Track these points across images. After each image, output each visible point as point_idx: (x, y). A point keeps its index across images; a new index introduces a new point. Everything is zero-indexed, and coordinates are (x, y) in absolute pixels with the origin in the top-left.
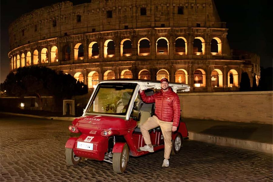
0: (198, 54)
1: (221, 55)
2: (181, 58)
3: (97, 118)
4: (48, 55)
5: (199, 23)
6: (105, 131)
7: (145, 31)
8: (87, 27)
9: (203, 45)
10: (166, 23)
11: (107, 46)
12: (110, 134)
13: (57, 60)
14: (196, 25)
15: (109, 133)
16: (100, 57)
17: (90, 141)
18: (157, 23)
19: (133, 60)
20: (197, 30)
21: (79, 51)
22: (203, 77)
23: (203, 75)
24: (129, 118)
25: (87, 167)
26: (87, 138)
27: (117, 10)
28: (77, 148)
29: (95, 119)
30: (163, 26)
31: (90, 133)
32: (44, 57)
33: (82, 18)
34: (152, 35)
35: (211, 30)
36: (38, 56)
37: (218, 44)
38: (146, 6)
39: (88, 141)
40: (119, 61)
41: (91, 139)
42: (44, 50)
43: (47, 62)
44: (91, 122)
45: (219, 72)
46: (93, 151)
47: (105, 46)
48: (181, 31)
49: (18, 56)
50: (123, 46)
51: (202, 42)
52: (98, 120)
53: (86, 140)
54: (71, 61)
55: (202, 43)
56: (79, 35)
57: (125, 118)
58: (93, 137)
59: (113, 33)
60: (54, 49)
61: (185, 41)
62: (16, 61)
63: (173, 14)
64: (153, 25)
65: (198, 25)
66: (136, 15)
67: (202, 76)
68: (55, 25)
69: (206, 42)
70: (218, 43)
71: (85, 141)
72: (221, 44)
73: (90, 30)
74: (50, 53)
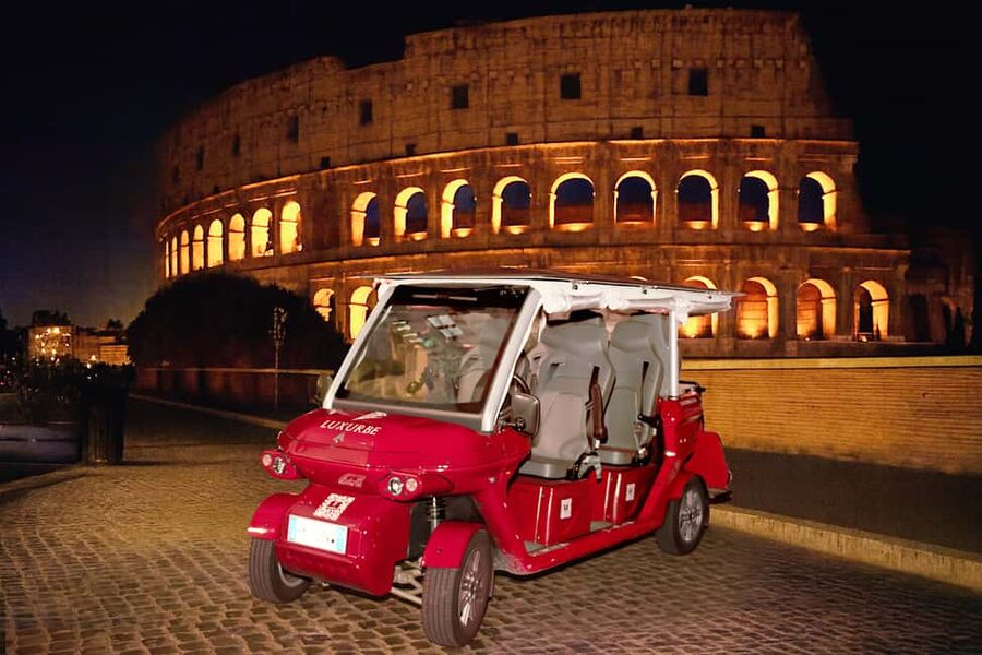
0: (756, 226)
1: (834, 229)
2: (696, 239)
3: (367, 423)
4: (274, 229)
5: (761, 124)
6: (396, 479)
7: (575, 152)
8: (392, 139)
9: (773, 198)
10: (647, 125)
11: (452, 201)
12: (412, 490)
13: (300, 247)
14: (748, 129)
15: (408, 486)
16: (429, 237)
17: (336, 514)
18: (616, 123)
19: (533, 247)
20: (754, 147)
21: (366, 218)
22: (770, 303)
23: (768, 299)
24: (496, 427)
25: (331, 612)
26: (328, 502)
27: (485, 82)
28: (289, 540)
29: (359, 429)
30: (637, 133)
31: (342, 481)
32: (260, 238)
33: (375, 112)
34: (599, 163)
35: (798, 145)
36: (243, 235)
37: (824, 194)
38: (579, 68)
39: (327, 516)
40: (489, 249)
41: (343, 507)
42: (262, 216)
43: (271, 253)
44: (341, 437)
45: (825, 289)
46: (345, 556)
47: (448, 202)
48: (698, 149)
49: (185, 235)
50: (501, 200)
51: (770, 187)
52: (371, 431)
53: (321, 511)
54: (344, 250)
55: (769, 191)
56: (367, 166)
57: (480, 422)
58: (351, 500)
59: (469, 160)
60: (292, 211)
61: (713, 183)
62: (179, 251)
63: (674, 93)
64: (604, 131)
65: (758, 132)
66: (545, 98)
67: (766, 302)
68: (293, 135)
69: (781, 188)
70: (825, 191)
71: (319, 512)
72: (834, 194)
73: (400, 148)
74: (279, 225)
